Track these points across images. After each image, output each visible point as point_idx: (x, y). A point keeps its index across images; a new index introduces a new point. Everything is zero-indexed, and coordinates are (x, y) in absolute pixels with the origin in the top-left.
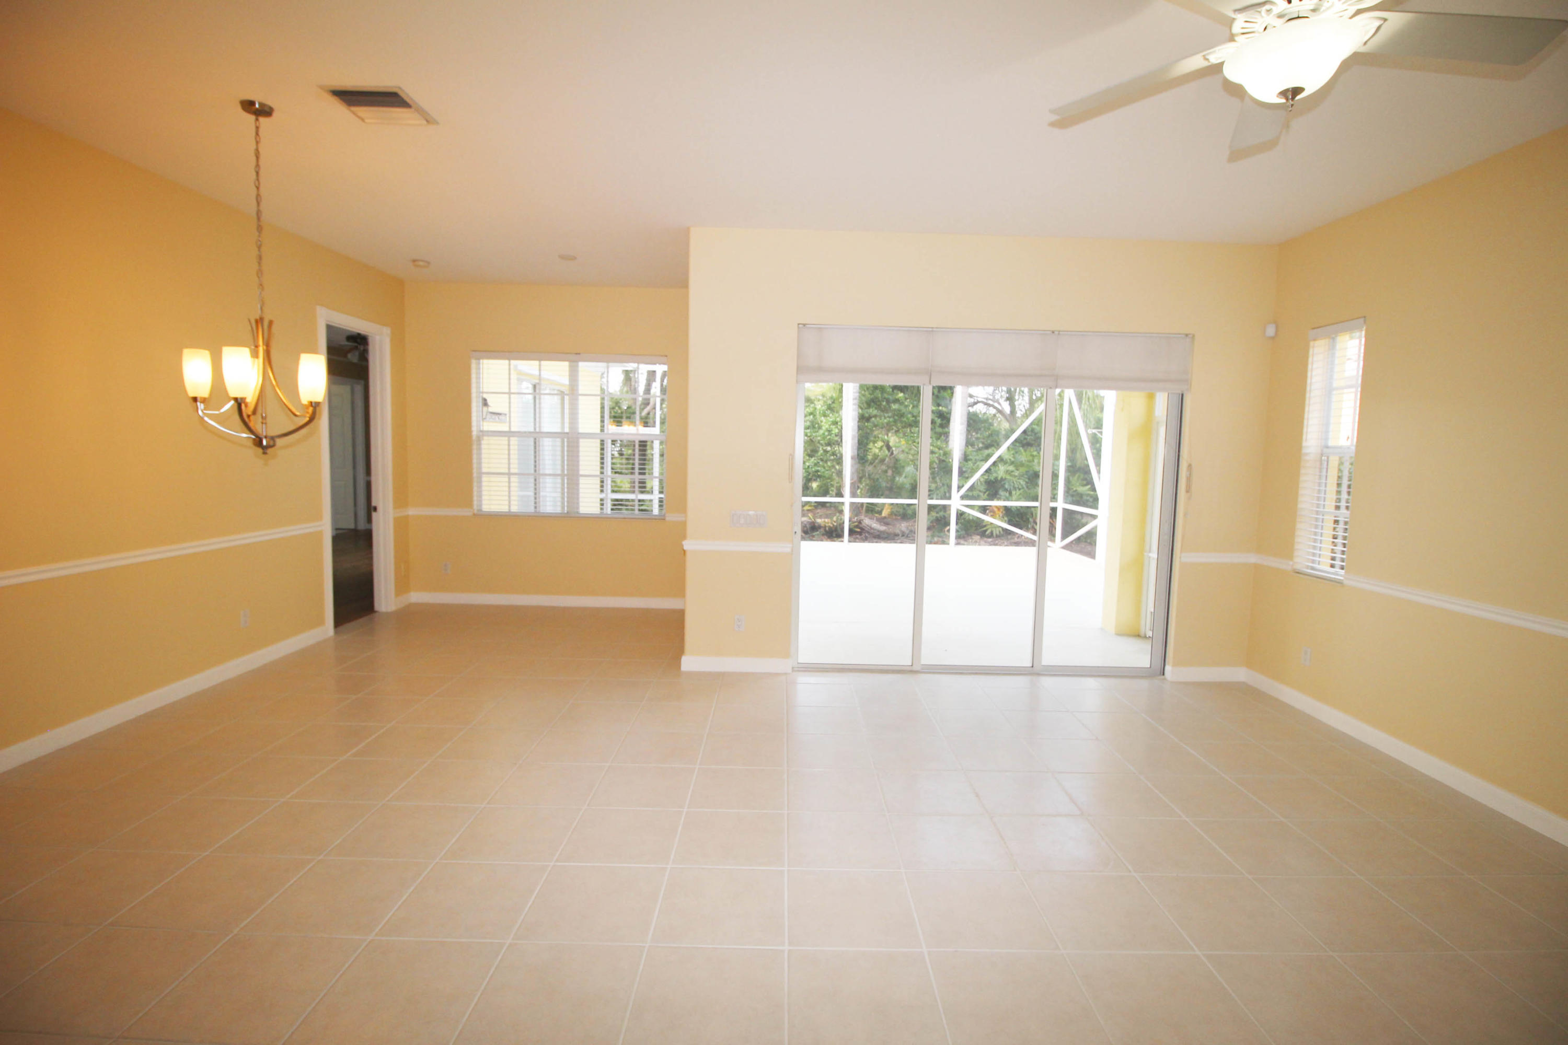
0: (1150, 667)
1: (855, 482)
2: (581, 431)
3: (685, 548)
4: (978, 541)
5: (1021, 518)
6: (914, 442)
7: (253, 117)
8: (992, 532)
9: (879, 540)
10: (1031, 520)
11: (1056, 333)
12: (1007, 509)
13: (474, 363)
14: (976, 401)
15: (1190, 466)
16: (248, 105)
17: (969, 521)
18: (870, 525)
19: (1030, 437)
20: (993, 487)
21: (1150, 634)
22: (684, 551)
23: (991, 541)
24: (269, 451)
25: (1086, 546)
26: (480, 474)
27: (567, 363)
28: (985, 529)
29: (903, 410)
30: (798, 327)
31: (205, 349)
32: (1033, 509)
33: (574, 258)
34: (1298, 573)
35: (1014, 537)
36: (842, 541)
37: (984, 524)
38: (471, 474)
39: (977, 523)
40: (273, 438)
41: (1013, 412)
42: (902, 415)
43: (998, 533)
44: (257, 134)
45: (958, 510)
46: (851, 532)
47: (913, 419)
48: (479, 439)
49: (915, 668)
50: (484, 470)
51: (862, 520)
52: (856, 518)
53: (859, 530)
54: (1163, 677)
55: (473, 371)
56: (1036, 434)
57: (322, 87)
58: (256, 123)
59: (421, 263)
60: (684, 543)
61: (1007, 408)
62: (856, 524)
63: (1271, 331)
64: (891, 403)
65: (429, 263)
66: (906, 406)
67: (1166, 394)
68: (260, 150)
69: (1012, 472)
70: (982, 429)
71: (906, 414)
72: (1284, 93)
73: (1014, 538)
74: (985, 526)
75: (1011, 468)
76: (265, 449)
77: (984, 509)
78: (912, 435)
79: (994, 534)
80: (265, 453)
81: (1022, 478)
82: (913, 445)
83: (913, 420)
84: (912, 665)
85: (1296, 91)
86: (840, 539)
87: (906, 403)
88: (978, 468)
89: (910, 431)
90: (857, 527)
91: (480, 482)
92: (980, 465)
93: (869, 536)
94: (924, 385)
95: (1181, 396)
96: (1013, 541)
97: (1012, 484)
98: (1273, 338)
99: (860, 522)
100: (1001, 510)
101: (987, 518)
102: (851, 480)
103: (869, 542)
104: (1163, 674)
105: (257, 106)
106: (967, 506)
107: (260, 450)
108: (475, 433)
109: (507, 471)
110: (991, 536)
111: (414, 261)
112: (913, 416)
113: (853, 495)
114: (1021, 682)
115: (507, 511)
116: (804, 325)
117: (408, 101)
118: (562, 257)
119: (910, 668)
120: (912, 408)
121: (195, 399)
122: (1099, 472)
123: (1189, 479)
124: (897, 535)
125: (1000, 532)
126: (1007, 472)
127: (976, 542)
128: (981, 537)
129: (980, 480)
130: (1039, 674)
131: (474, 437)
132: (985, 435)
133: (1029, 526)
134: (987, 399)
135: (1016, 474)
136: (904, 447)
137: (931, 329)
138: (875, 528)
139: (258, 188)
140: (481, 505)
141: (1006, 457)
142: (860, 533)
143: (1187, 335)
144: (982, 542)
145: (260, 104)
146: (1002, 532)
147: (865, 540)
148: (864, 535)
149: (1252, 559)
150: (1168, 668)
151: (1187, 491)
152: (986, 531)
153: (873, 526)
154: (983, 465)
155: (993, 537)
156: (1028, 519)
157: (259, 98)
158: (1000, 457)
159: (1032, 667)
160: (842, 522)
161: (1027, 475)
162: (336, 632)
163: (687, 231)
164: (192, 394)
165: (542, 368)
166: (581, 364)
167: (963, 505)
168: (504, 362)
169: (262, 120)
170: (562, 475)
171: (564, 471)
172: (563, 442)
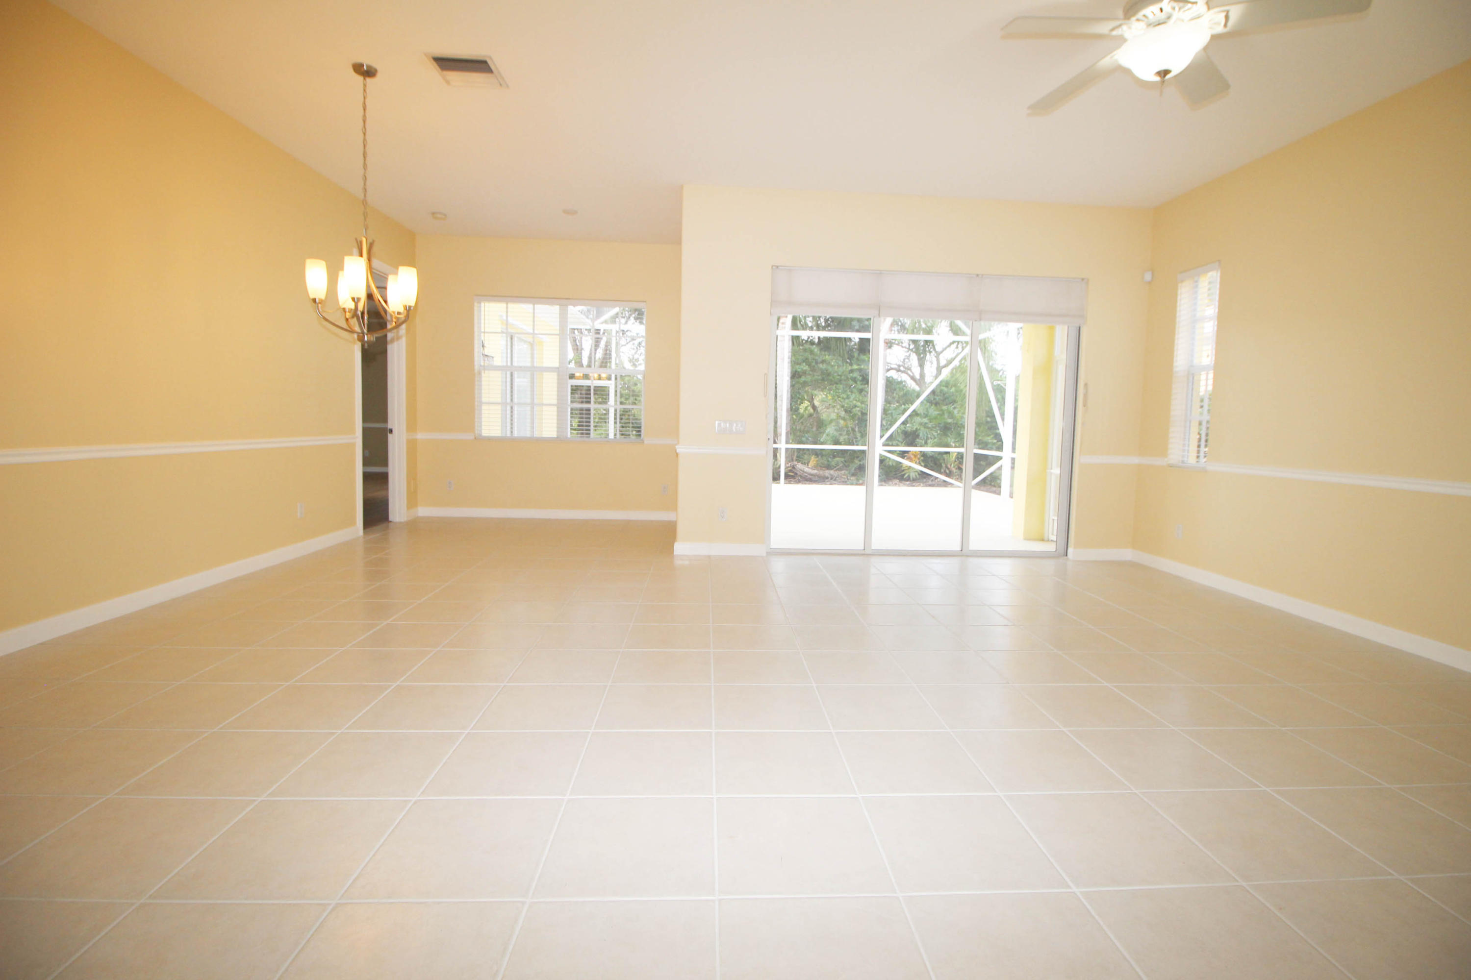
0: (1056, 551)
1: (788, 431)
3: (678, 451)
4: (898, 483)
5: (933, 462)
6: (839, 397)
7: (361, 78)
8: (909, 476)
9: (811, 483)
10: (944, 465)
11: (980, 276)
12: (924, 454)
13: (477, 306)
14: (889, 368)
15: (1086, 385)
16: (358, 68)
17: (889, 467)
18: (802, 469)
19: (939, 397)
20: (911, 438)
21: (1054, 538)
22: (677, 454)
23: (909, 484)
25: (992, 484)
26: (481, 403)
27: (557, 307)
28: (903, 473)
29: (830, 369)
30: (773, 269)
31: (323, 260)
32: (945, 456)
33: (575, 212)
34: (1171, 467)
35: (928, 480)
36: (779, 483)
37: (902, 469)
39: (896, 468)
41: (922, 375)
42: (829, 375)
43: (914, 477)
44: (365, 91)
45: (881, 456)
46: (787, 476)
47: (839, 377)
48: (480, 373)
49: (867, 552)
50: (483, 400)
51: (796, 465)
52: (790, 464)
53: (792, 474)
54: (1065, 557)
55: (477, 313)
56: (944, 394)
57: (426, 55)
58: (364, 82)
59: (439, 216)
60: (677, 447)
61: (916, 371)
62: (790, 468)
63: (1148, 277)
64: (820, 364)
65: (445, 215)
66: (832, 366)
67: (1066, 327)
68: (366, 104)
69: (926, 423)
70: (898, 390)
71: (832, 373)
72: (1159, 73)
73: (928, 482)
74: (903, 471)
75: (925, 420)
77: (903, 454)
78: (837, 391)
79: (911, 478)
81: (935, 429)
82: (839, 400)
83: (838, 379)
84: (864, 550)
85: (1166, 72)
86: (778, 482)
87: (833, 363)
88: (896, 421)
89: (836, 387)
90: (790, 471)
91: (481, 410)
92: (898, 418)
93: (801, 479)
94: (874, 317)
95: (1078, 329)
96: (927, 483)
97: (926, 435)
98: (1150, 283)
99: (793, 467)
100: (919, 456)
101: (906, 462)
102: (786, 430)
103: (802, 484)
104: (1066, 555)
105: (365, 68)
106: (890, 452)
108: (476, 367)
110: (908, 479)
111: (433, 214)
112: (839, 375)
113: (787, 442)
114: (955, 562)
116: (777, 267)
117: (493, 67)
118: (566, 212)
119: (863, 552)
120: (838, 368)
121: (314, 300)
122: (1003, 419)
123: (1086, 396)
124: (827, 478)
125: (916, 476)
126: (921, 424)
127: (896, 484)
128: (900, 481)
129: (897, 431)
130: (967, 556)
131: (476, 371)
132: (900, 394)
133: (942, 471)
134: (899, 366)
135: (930, 426)
136: (831, 402)
137: (879, 272)
138: (808, 471)
139: (365, 134)
140: (482, 429)
141: (921, 411)
142: (793, 477)
143: (1083, 279)
144: (901, 484)
145: (368, 66)
146: (918, 476)
147: (799, 482)
148: (797, 479)
149: (1135, 460)
150: (1070, 550)
151: (1084, 405)
152: (904, 475)
153: (805, 470)
154: (900, 418)
155: (911, 481)
156: (941, 464)
157: (367, 61)
158: (914, 411)
159: (962, 550)
160: (778, 466)
161: (939, 427)
162: (365, 533)
163: (682, 187)
164: (312, 296)
165: (536, 311)
166: (571, 308)
167: (885, 451)
168: (503, 305)
169: (368, 80)
170: (553, 405)
171: (555, 402)
172: (554, 376)
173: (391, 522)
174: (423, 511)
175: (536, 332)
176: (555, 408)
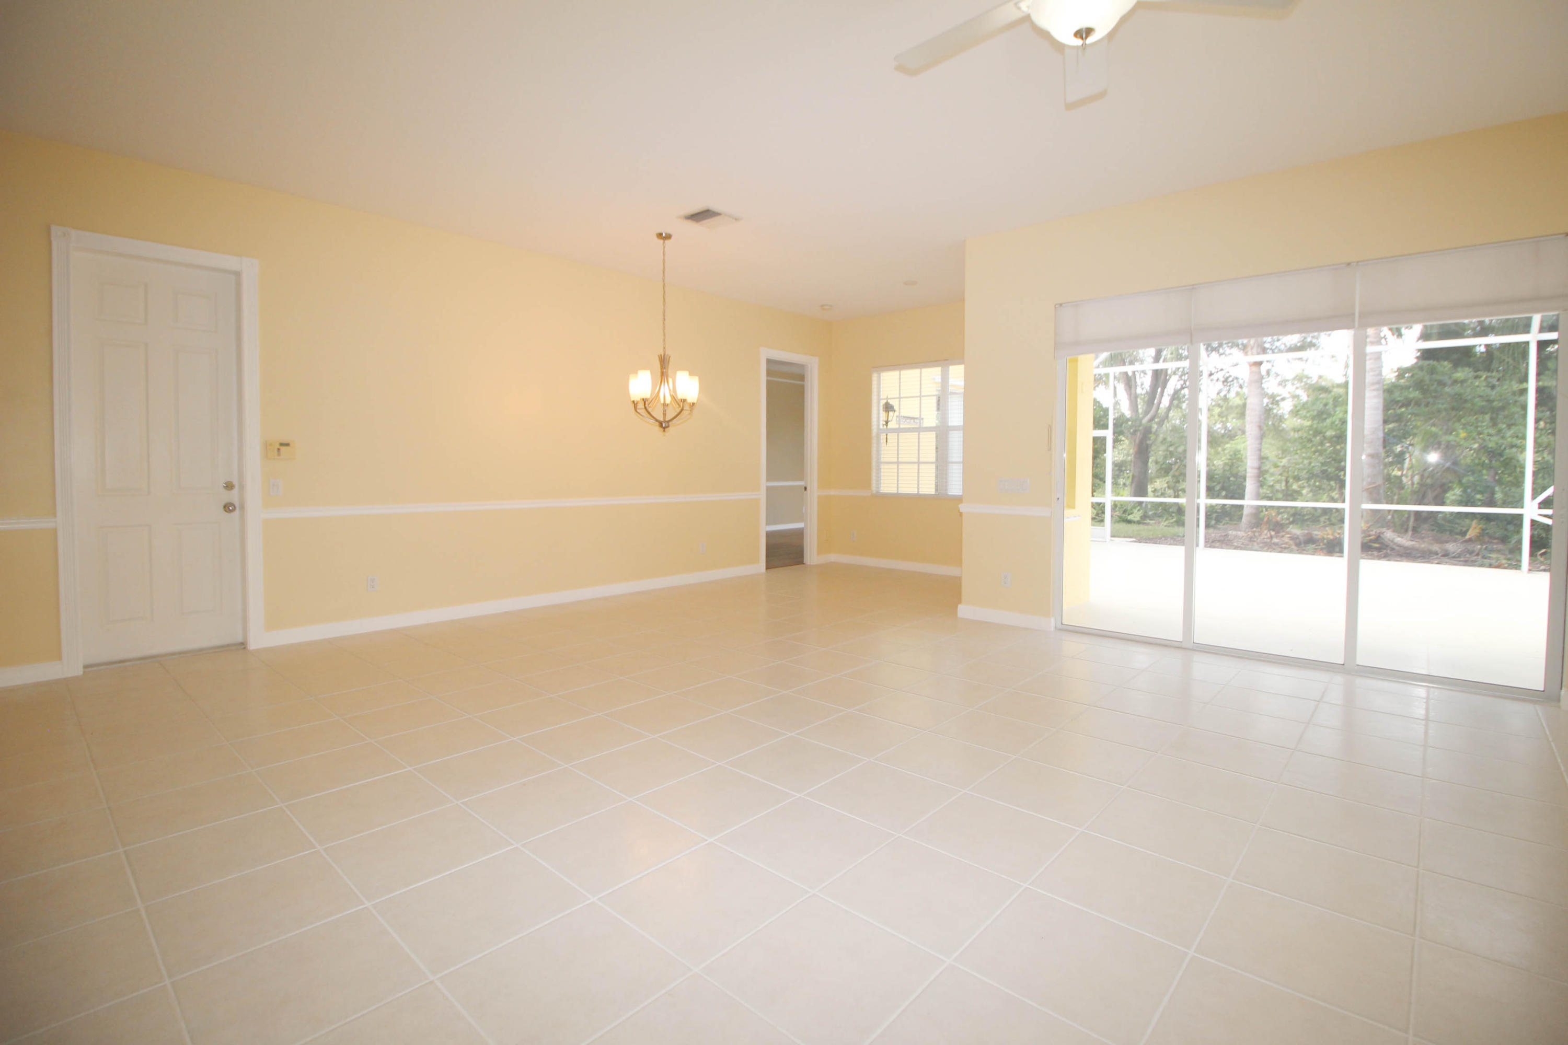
0: (1544, 690)
2: (950, 424)
3: (961, 510)
7: (661, 241)
13: (875, 377)
16: (660, 235)
22: (961, 514)
24: (666, 430)
26: (879, 463)
27: (939, 369)
30: (1055, 308)
33: (915, 282)
38: (870, 463)
40: (668, 422)
44: (664, 249)
48: (878, 436)
50: (882, 460)
53: (1375, 545)
55: (875, 383)
57: (679, 217)
58: (663, 244)
59: (828, 308)
60: (960, 506)
62: (1373, 537)
65: (832, 307)
76: (664, 428)
80: (664, 431)
85: (1089, 31)
91: (878, 470)
93: (1391, 554)
99: (1379, 535)
104: (1558, 700)
105: (664, 235)
107: (662, 429)
108: (874, 431)
109: (895, 460)
111: (822, 306)
115: (896, 492)
116: (1061, 305)
117: (719, 212)
121: (634, 402)
138: (1399, 543)
140: (878, 488)
145: (666, 234)
150: (1563, 693)
153: (1395, 541)
162: (766, 571)
163: (966, 242)
164: (632, 399)
166: (951, 368)
167: (1540, 515)
168: (896, 373)
169: (667, 242)
170: (932, 463)
171: (934, 460)
172: (933, 435)
173: (804, 564)
174: (833, 557)
175: (902, 396)
176: (934, 466)
